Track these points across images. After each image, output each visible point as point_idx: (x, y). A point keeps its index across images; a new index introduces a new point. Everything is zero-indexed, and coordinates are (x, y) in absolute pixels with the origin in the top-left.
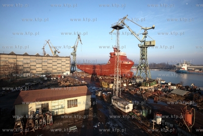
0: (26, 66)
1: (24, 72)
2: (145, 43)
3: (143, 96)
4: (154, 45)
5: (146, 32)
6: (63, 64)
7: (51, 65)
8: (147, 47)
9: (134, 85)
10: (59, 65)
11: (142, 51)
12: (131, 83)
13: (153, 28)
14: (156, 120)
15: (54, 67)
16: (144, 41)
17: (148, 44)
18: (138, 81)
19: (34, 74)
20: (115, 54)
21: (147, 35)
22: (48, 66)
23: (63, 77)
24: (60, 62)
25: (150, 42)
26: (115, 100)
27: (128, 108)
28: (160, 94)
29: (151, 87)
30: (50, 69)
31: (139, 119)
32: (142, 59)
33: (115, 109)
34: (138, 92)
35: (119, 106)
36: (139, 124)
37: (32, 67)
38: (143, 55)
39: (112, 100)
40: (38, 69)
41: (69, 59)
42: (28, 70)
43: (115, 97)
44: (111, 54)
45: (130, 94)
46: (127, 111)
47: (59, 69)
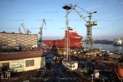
0: (4, 41)
1: (2, 45)
2: (90, 23)
3: (88, 59)
4: (96, 25)
5: (90, 15)
6: (32, 39)
7: (23, 40)
8: (91, 26)
9: (82, 52)
10: (29, 40)
11: (88, 29)
12: (80, 51)
13: (96, 12)
14: (94, 74)
15: (25, 42)
16: (89, 22)
17: (92, 24)
18: (85, 50)
19: (10, 47)
20: (68, 32)
21: (92, 18)
22: (21, 41)
23: (31, 48)
24: (30, 38)
25: (94, 22)
26: (65, 61)
27: (74, 67)
28: (101, 58)
29: (94, 53)
30: (22, 43)
31: (82, 74)
32: (88, 34)
33: (64, 68)
34: (84, 57)
35: (68, 66)
36: (81, 78)
37: (9, 42)
38: (89, 32)
39: (63, 62)
40: (13, 43)
41: (36, 36)
42: (6, 43)
43: (65, 59)
44: (66, 31)
45: (78, 58)
46: (73, 69)
47: (29, 43)
